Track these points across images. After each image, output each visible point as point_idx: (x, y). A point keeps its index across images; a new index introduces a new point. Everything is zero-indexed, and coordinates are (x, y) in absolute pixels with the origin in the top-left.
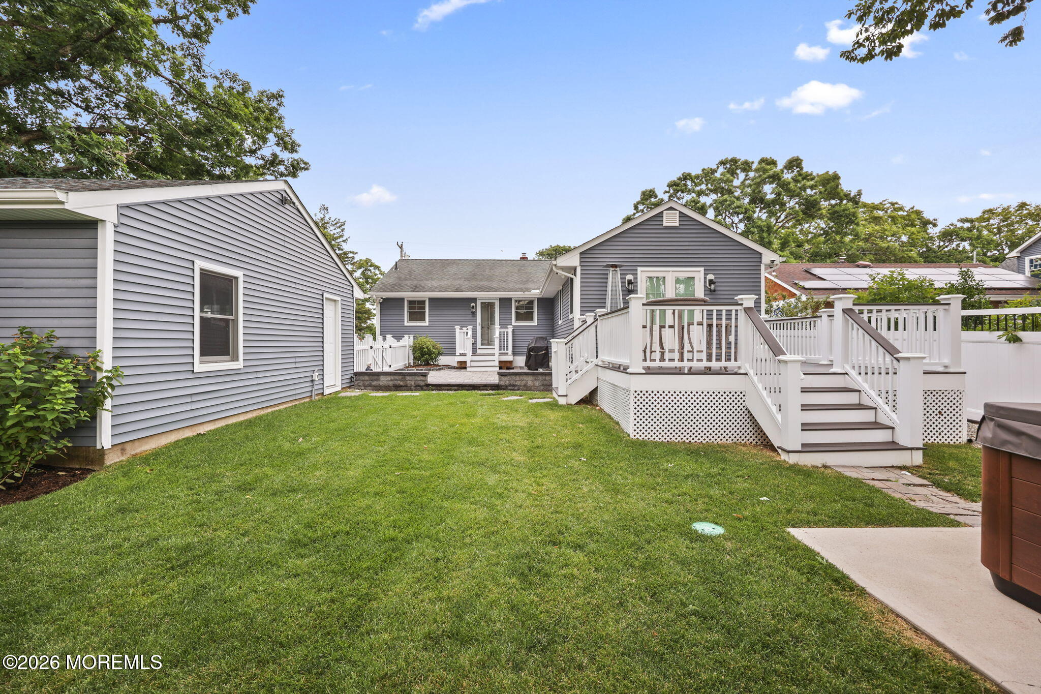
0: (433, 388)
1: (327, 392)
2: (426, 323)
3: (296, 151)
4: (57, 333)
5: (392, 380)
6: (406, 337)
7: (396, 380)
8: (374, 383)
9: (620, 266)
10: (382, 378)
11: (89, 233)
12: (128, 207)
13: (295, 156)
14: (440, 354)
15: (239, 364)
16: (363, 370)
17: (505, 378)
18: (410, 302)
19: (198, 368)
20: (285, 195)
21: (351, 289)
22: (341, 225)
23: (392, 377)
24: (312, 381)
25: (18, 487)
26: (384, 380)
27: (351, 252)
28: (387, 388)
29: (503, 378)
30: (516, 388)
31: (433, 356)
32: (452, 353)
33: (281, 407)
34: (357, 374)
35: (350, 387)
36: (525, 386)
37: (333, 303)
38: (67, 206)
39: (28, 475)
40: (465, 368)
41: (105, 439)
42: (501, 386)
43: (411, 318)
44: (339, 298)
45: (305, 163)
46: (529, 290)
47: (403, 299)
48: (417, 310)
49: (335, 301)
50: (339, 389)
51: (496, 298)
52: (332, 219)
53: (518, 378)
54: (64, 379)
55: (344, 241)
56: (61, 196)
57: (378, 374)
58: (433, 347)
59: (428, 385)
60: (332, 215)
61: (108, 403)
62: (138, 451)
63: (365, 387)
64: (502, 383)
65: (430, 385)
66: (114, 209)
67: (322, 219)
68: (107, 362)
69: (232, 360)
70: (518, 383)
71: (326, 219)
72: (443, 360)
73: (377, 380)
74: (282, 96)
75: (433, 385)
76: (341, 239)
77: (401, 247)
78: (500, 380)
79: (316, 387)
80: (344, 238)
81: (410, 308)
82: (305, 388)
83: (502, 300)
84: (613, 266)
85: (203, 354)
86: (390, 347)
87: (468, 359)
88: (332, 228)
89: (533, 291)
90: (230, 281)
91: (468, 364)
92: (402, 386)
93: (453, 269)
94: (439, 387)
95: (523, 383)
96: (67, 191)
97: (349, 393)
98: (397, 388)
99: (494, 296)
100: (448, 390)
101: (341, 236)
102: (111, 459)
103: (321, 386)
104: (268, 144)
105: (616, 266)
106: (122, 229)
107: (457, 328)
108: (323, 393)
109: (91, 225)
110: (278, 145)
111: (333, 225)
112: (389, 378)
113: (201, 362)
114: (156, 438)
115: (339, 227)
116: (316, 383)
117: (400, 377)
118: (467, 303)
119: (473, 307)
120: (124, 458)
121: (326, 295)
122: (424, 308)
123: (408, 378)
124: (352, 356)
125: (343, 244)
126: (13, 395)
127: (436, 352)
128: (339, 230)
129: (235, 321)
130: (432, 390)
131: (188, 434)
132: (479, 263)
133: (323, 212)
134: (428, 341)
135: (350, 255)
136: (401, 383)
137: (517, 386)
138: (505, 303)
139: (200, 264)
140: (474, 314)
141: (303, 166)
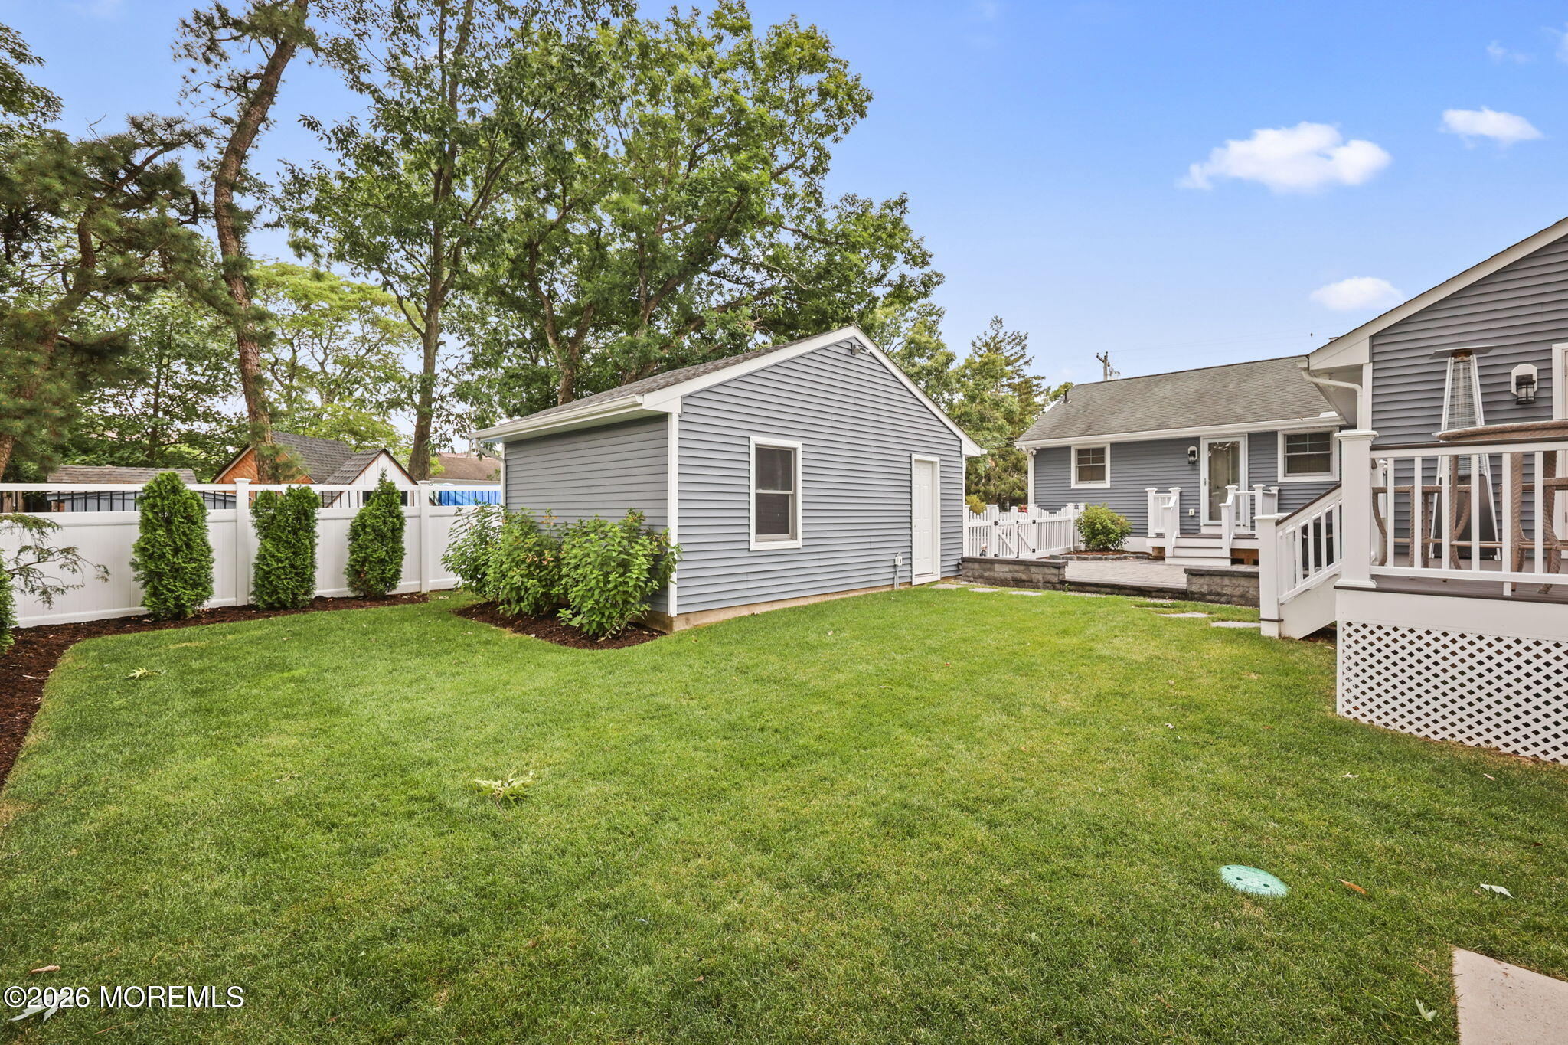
0: (1072, 587)
1: (916, 581)
2: (1107, 484)
3: (928, 263)
4: (646, 513)
5: (1010, 572)
6: (1070, 506)
7: (1017, 571)
8: (986, 574)
9: (1478, 351)
10: (997, 567)
11: (660, 426)
12: (690, 396)
13: (927, 270)
14: (1124, 533)
15: (798, 543)
16: (976, 555)
17: (1200, 581)
18: (1080, 452)
19: (754, 546)
20: (855, 342)
21: (958, 444)
22: (1019, 340)
23: (1011, 567)
24: (895, 566)
25: (618, 638)
26: (1000, 571)
27: (1035, 378)
28: (1003, 583)
29: (1194, 579)
30: (1223, 599)
31: (1112, 536)
32: (1144, 533)
33: (851, 595)
34: (964, 560)
35: (955, 577)
36: (1242, 596)
37: (930, 466)
38: (644, 407)
39: (626, 630)
40: (1163, 559)
41: (673, 610)
42: (1193, 593)
43: (1081, 477)
44: (936, 459)
45: (938, 275)
46: (1315, 412)
47: (1068, 448)
48: (1091, 462)
49: (932, 462)
50: (937, 578)
51: (1240, 435)
52: (1009, 334)
53: (1226, 581)
54: (641, 553)
55: (1025, 363)
56: (639, 399)
57: (992, 562)
58: (1113, 522)
59: (1063, 582)
60: (1008, 329)
61: (674, 576)
62: (699, 622)
63: (976, 578)
64: (1195, 588)
65: (1066, 582)
66: (679, 402)
67: (993, 338)
68: (674, 541)
69: (792, 539)
70: (1227, 591)
71: (1001, 335)
72: (1131, 543)
73: (989, 570)
74: (904, 201)
75: (1071, 583)
76: (1022, 361)
77: (1105, 360)
78: (1189, 582)
79: (899, 575)
80: (1026, 359)
81: (1080, 461)
82: (886, 574)
83: (1253, 437)
84: (1455, 354)
85: (759, 531)
86: (1034, 522)
87: (1169, 543)
88: (1009, 347)
89: (1324, 415)
90: (787, 454)
91: (1168, 552)
92: (1024, 581)
93: (1165, 390)
94: (1081, 586)
95: (1238, 591)
96: (641, 393)
97: (952, 586)
98: (1018, 583)
99: (1236, 430)
100: (1094, 592)
101: (1022, 356)
102: (679, 626)
103: (909, 574)
104: (897, 264)
105: (1468, 352)
106: (686, 418)
107: (1151, 492)
108: (911, 583)
109: (662, 418)
110: (906, 262)
111: (1010, 343)
112: (1006, 568)
113: (757, 541)
114: (715, 612)
115: (1018, 344)
116: (899, 569)
117: (1022, 568)
118: (1182, 448)
119: (1193, 453)
120: (688, 628)
121: (915, 456)
122: (1103, 460)
123: (1033, 569)
124: (960, 535)
125: (1023, 367)
126: (613, 564)
127: (1118, 530)
128: (1019, 348)
129: (794, 496)
130: (1070, 590)
131: (745, 612)
132: (1218, 373)
133: (995, 327)
134: (1104, 514)
135: (1035, 382)
136: (1024, 577)
137: (1224, 595)
138: (1261, 442)
139: (756, 439)
140: (1195, 465)
141: (935, 280)
